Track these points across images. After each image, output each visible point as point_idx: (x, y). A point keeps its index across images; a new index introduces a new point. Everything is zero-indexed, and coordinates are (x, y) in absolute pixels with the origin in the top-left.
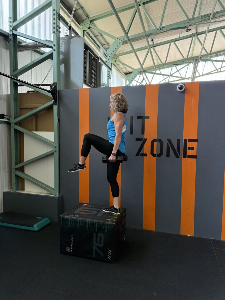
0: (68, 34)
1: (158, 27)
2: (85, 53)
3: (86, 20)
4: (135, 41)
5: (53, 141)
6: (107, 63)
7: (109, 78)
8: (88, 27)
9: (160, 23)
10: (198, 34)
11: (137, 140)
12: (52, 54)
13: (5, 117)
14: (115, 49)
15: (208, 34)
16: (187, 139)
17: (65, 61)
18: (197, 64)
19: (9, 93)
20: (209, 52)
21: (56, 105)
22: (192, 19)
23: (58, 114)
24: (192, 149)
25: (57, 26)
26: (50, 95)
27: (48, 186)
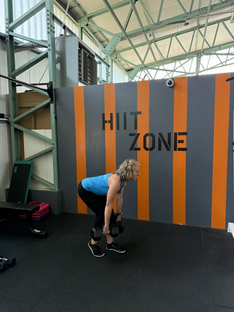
0: (63, 33)
1: (156, 21)
2: (80, 52)
3: (83, 17)
4: (133, 37)
5: (51, 139)
6: (105, 61)
7: (108, 75)
8: (86, 24)
9: (157, 18)
10: (200, 27)
11: (131, 135)
12: (47, 53)
13: (4, 117)
14: (114, 45)
15: (208, 27)
16: (177, 133)
17: (61, 60)
18: (200, 58)
19: (8, 93)
20: (211, 46)
21: (53, 103)
22: (190, 13)
23: (55, 112)
24: (182, 142)
25: (51, 26)
26: (46, 93)
27: (48, 182)
